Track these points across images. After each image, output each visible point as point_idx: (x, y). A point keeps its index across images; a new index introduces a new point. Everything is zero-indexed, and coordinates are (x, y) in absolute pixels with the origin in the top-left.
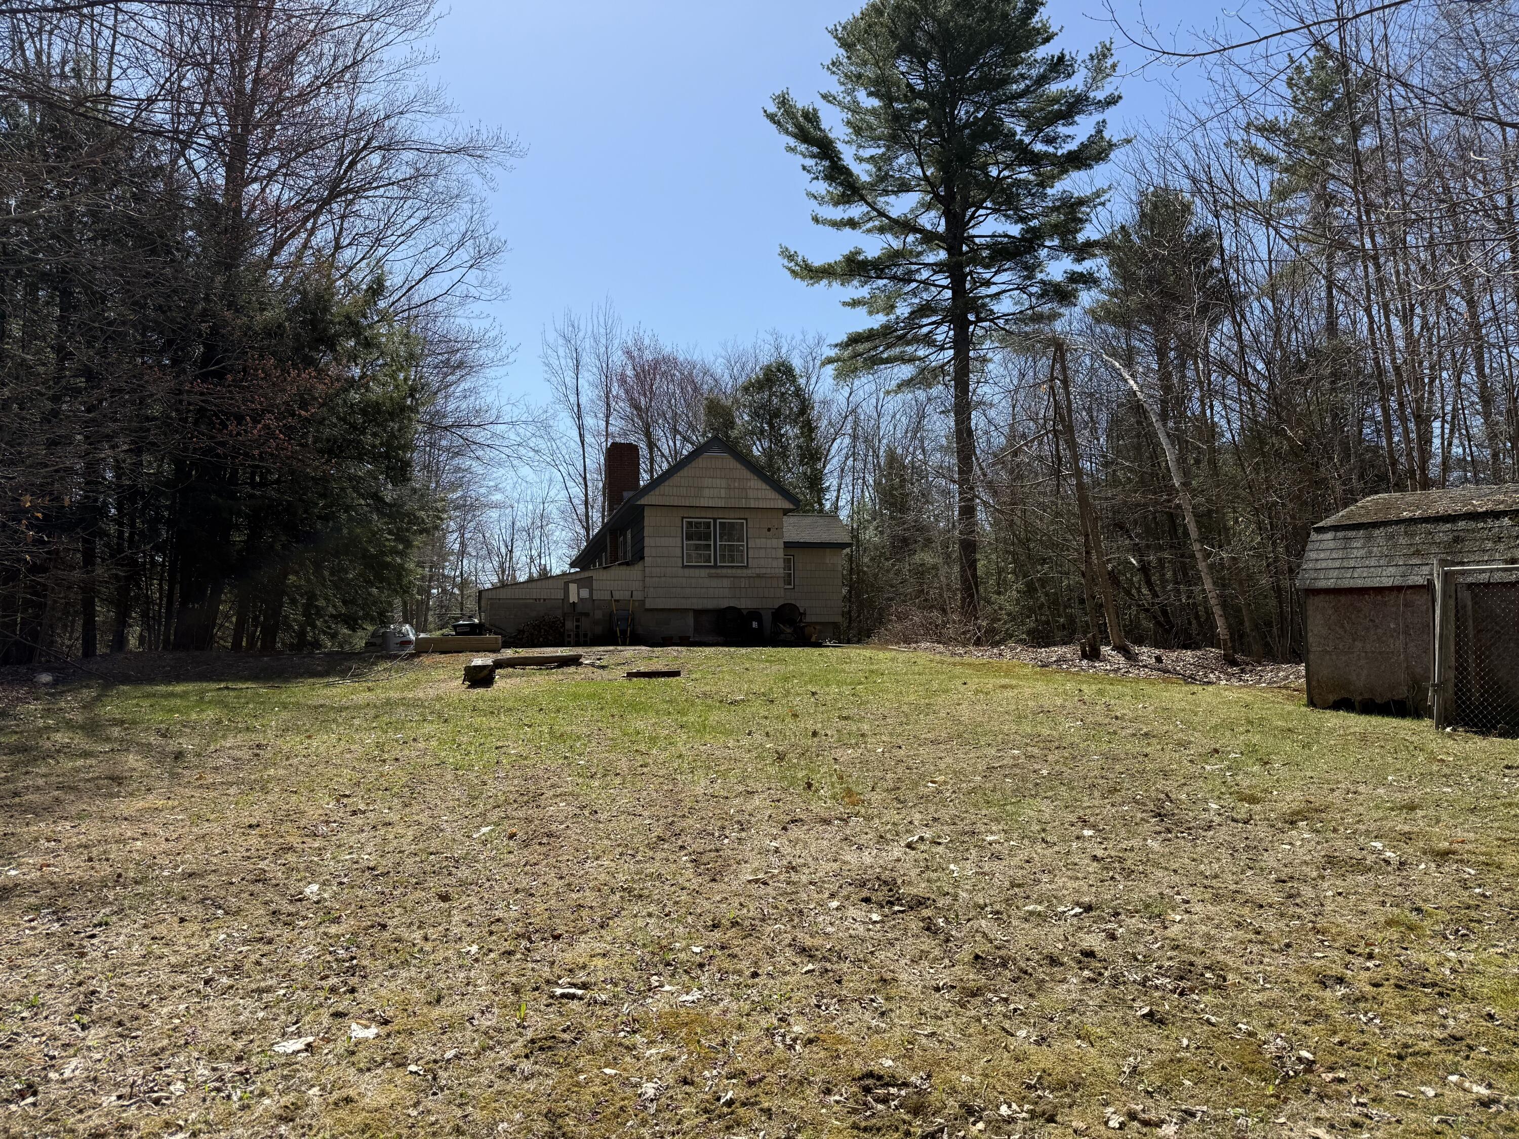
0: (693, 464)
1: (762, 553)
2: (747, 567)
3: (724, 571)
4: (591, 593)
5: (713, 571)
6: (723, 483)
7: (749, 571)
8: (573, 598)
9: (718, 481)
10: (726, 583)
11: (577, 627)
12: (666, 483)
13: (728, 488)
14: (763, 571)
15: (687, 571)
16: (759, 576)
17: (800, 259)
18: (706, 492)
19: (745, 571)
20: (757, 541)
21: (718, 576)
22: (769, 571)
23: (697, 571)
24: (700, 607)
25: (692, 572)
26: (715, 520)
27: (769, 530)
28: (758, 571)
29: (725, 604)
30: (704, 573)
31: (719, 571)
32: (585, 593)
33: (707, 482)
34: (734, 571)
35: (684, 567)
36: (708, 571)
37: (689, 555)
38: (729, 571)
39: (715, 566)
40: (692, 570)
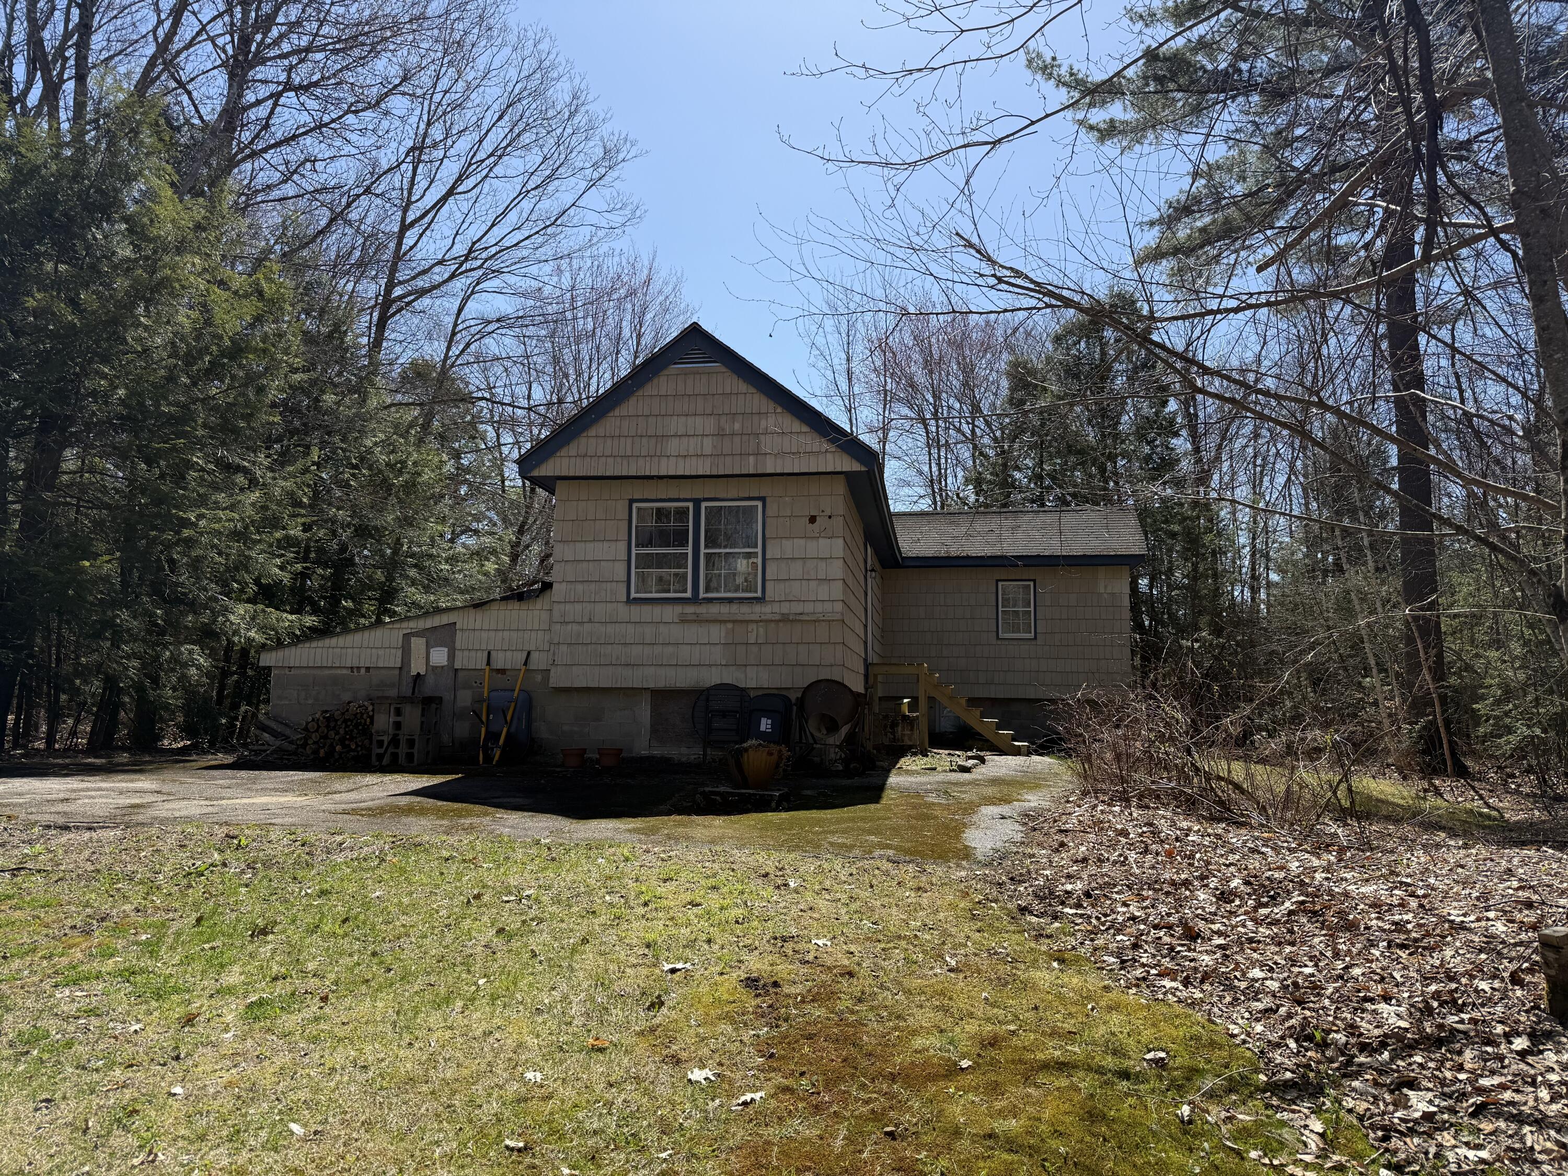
0: (649, 389)
1: (796, 570)
2: (761, 600)
3: (714, 609)
4: (452, 656)
5: (690, 609)
6: (709, 425)
7: (767, 609)
8: (418, 666)
9: (699, 420)
10: (717, 633)
11: (398, 725)
12: (592, 432)
13: (720, 434)
14: (797, 608)
15: (635, 609)
16: (785, 619)
17: (1064, 71)
18: (673, 446)
19: (757, 608)
20: (787, 544)
21: (699, 620)
22: (809, 608)
23: (657, 610)
24: (661, 684)
25: (647, 612)
26: (697, 502)
27: (813, 519)
28: (785, 608)
29: (712, 678)
30: (670, 613)
31: (702, 609)
32: (439, 656)
33: (676, 425)
34: (734, 608)
35: (630, 601)
36: (678, 609)
37: (642, 578)
38: (725, 609)
39: (695, 600)
40: (646, 609)
